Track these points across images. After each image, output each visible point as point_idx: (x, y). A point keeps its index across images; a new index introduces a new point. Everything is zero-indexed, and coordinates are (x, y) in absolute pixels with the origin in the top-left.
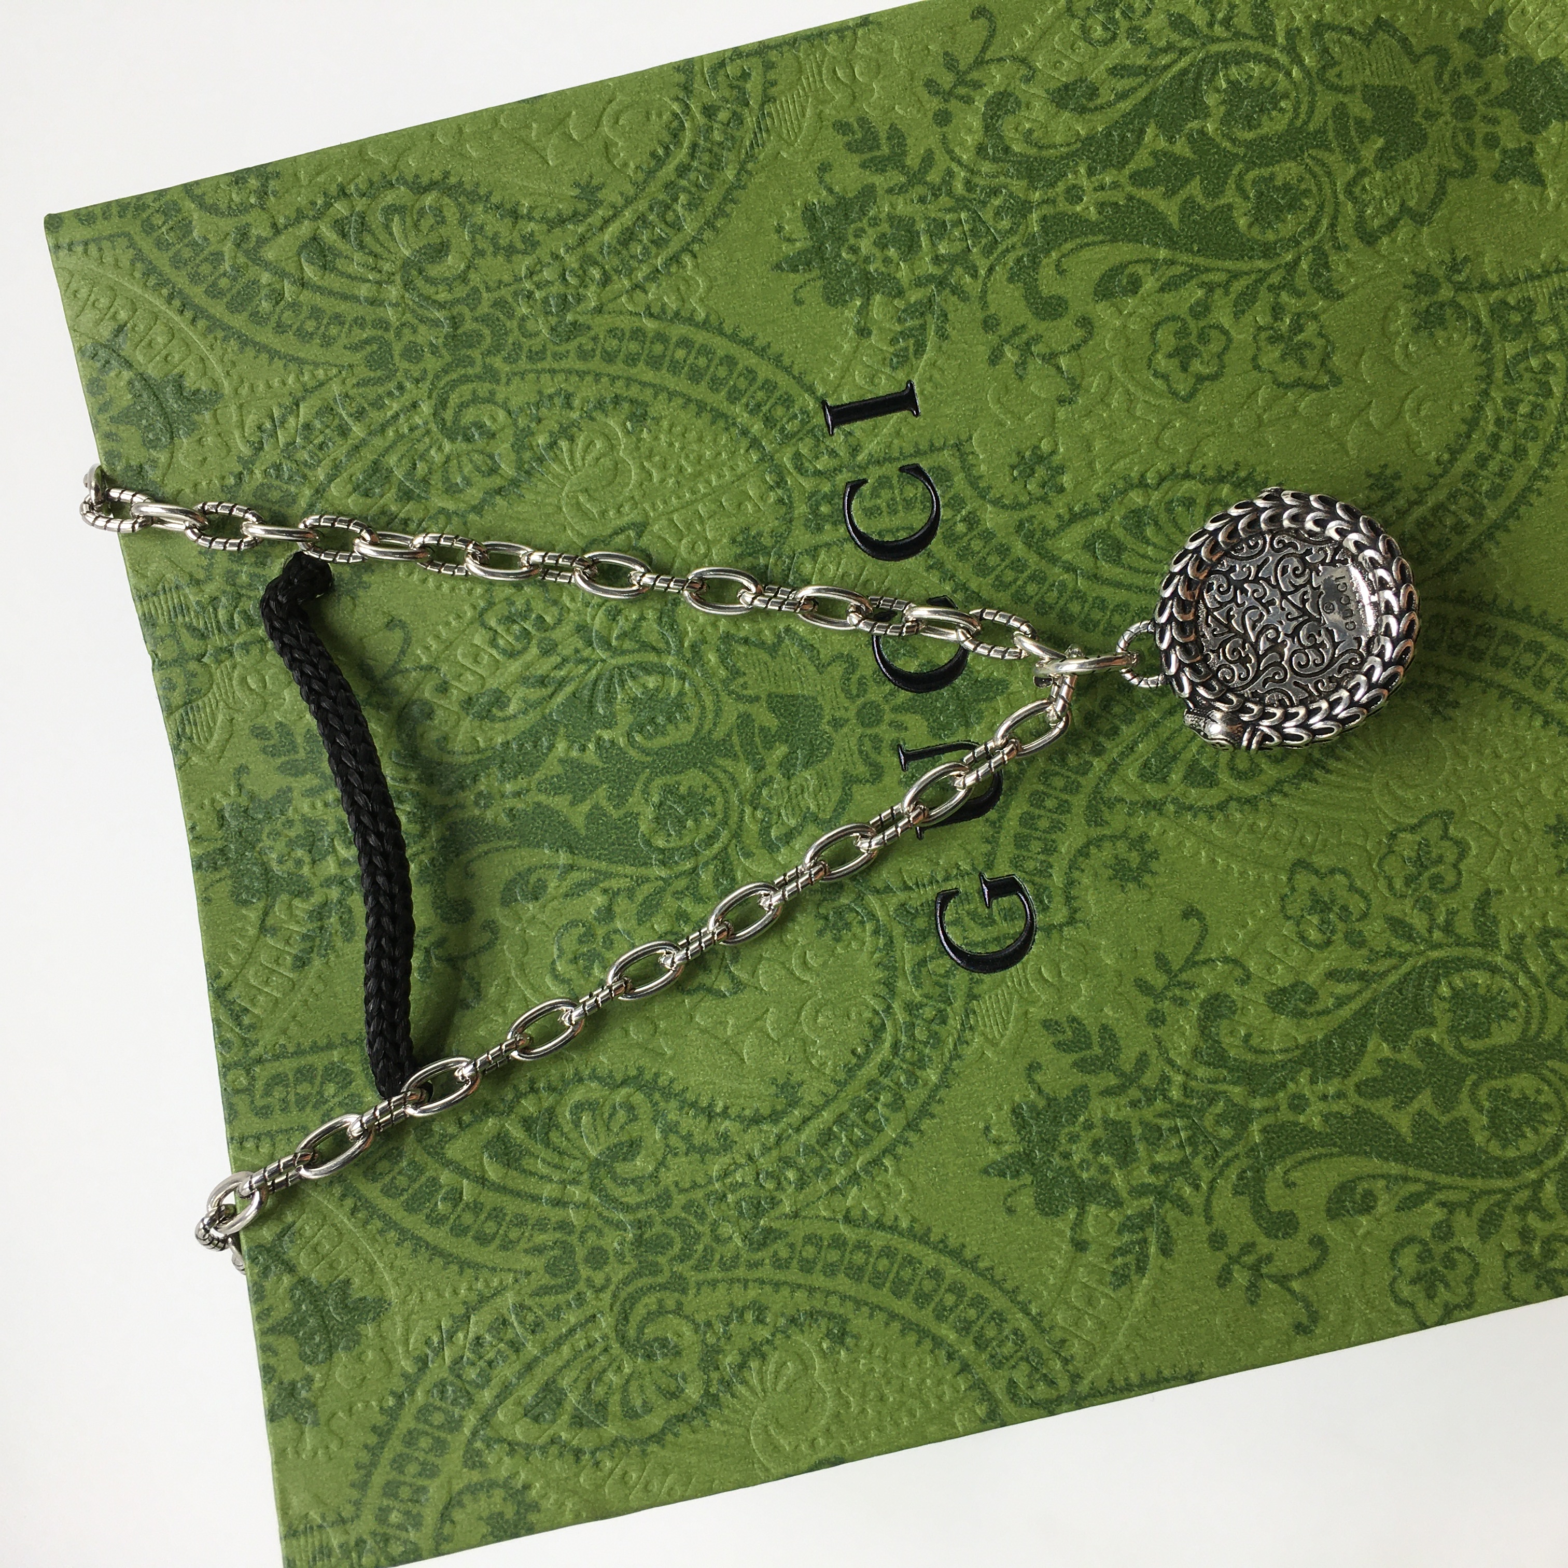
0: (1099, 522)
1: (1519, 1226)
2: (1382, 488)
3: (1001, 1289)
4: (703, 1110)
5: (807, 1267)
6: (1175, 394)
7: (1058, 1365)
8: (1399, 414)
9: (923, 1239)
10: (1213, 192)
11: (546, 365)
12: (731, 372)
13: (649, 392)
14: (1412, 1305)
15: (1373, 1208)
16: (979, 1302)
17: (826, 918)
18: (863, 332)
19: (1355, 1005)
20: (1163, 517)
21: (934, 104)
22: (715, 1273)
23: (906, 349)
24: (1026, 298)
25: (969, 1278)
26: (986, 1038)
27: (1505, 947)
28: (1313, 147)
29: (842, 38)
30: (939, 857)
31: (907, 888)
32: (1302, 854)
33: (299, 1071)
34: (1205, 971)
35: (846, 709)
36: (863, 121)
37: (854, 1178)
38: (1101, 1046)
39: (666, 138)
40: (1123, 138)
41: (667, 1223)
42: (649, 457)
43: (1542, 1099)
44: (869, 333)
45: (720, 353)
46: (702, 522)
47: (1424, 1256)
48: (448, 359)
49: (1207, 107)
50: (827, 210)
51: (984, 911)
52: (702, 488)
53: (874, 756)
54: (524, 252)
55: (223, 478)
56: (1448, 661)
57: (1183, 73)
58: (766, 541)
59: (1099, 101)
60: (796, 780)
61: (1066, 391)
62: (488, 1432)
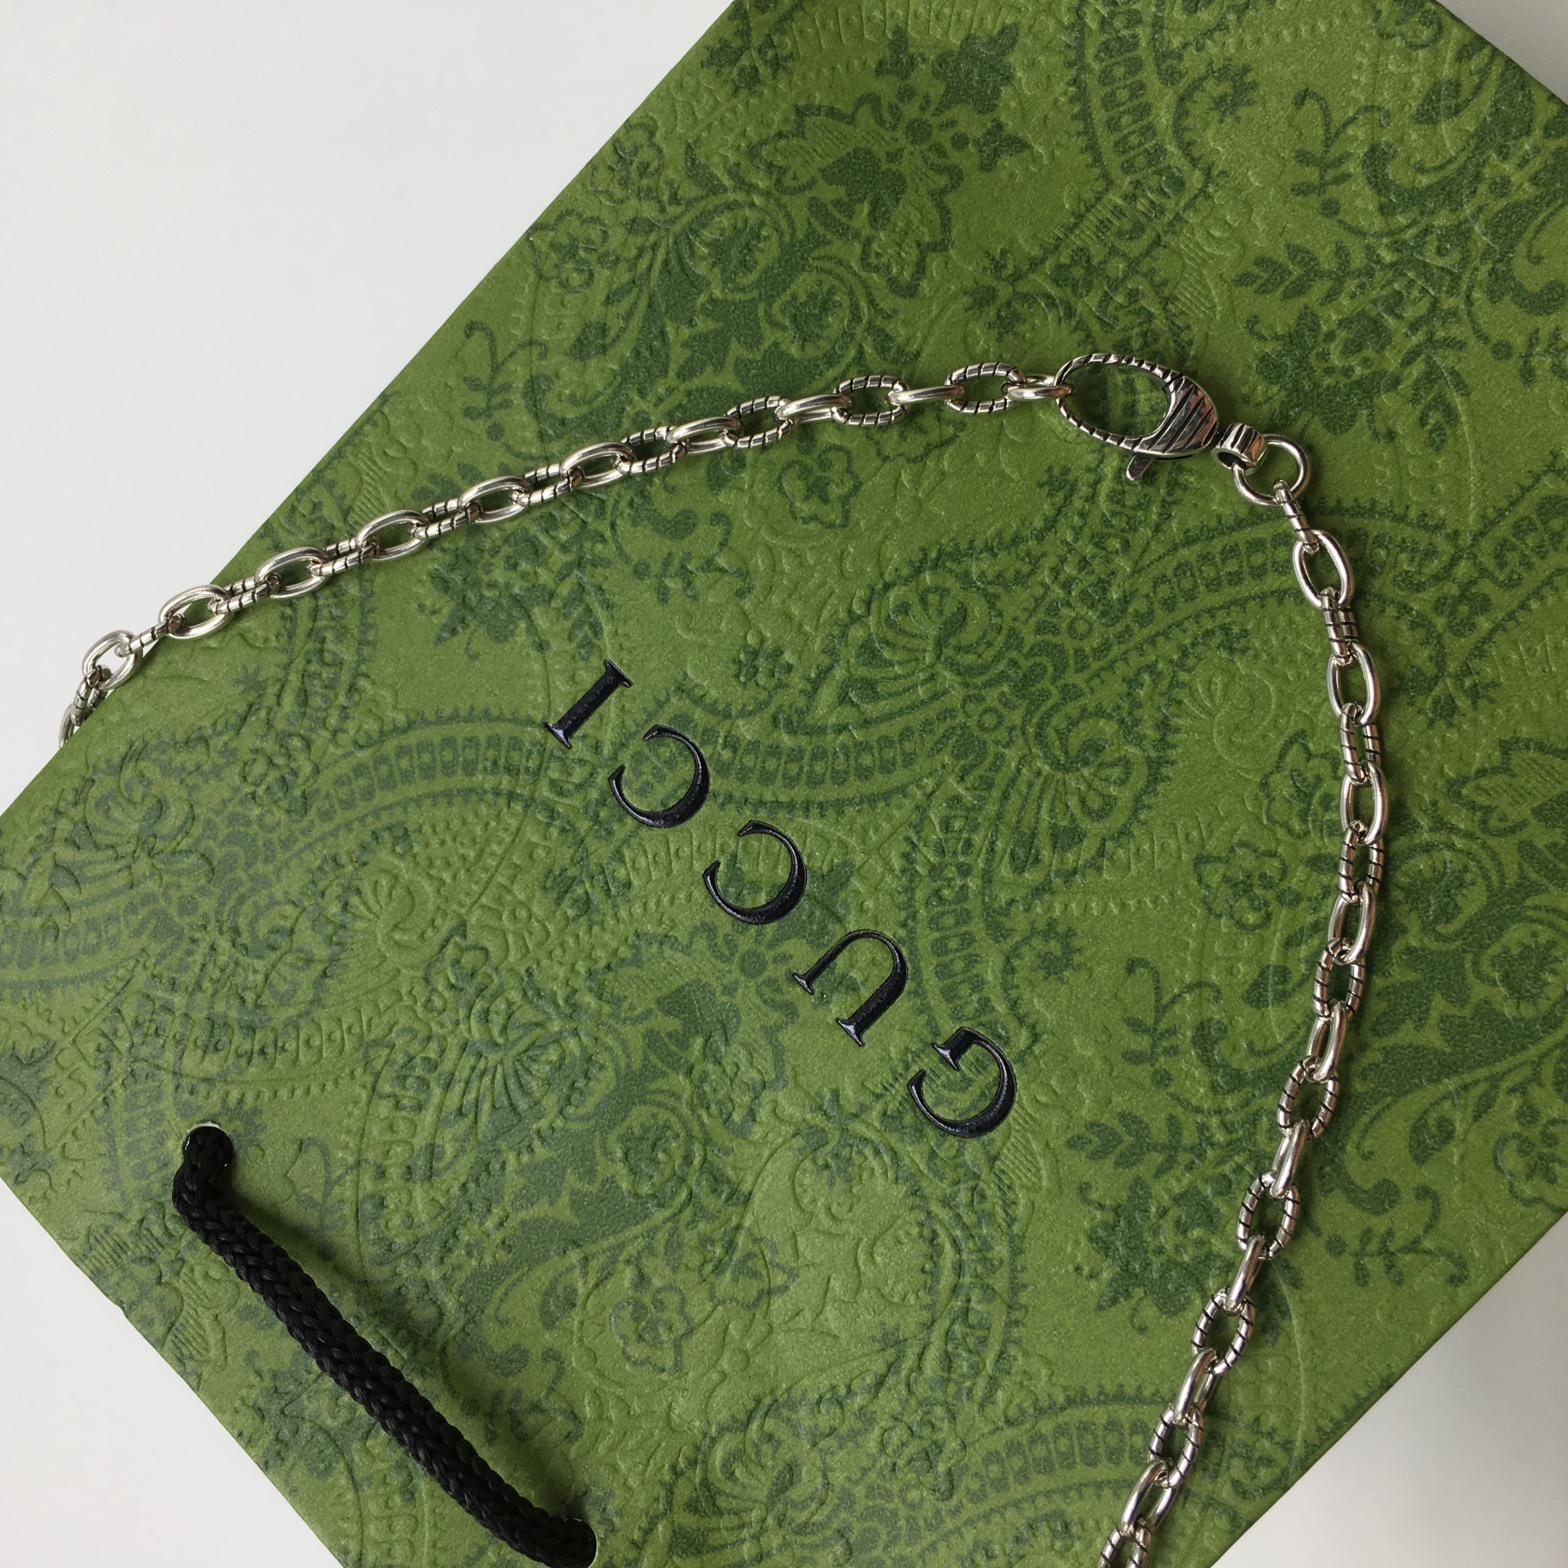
0: (839, 673)
2: (1060, 488)
5: (1000, 1485)
6: (832, 526)
7: (1266, 1443)
8: (1034, 418)
9: (1084, 1400)
10: (754, 341)
11: (301, 845)
12: (455, 750)
13: (398, 811)
14: (1541, 1200)
15: (1453, 1131)
17: (828, 1167)
18: (542, 647)
20: (890, 635)
21: (481, 426)
22: (929, 1537)
23: (586, 636)
24: (656, 530)
26: (1027, 1188)
27: (1425, 822)
28: (812, 250)
29: (375, 425)
30: (887, 1053)
31: (878, 1097)
32: (1196, 851)
34: (1177, 1009)
35: (730, 972)
36: (434, 478)
37: (993, 1382)
38: (1129, 1133)
40: (651, 349)
41: (862, 1518)
42: (431, 865)
43: (1542, 940)
44: (548, 644)
45: (437, 740)
46: (509, 891)
47: (1525, 1148)
48: (217, 891)
49: (704, 278)
50: (452, 568)
51: (955, 1076)
52: (492, 862)
53: (778, 998)
54: (228, 764)
55: (92, 1112)
56: (1215, 600)
57: (666, 263)
58: (572, 872)
59: (613, 333)
60: (727, 1060)
61: (739, 584)
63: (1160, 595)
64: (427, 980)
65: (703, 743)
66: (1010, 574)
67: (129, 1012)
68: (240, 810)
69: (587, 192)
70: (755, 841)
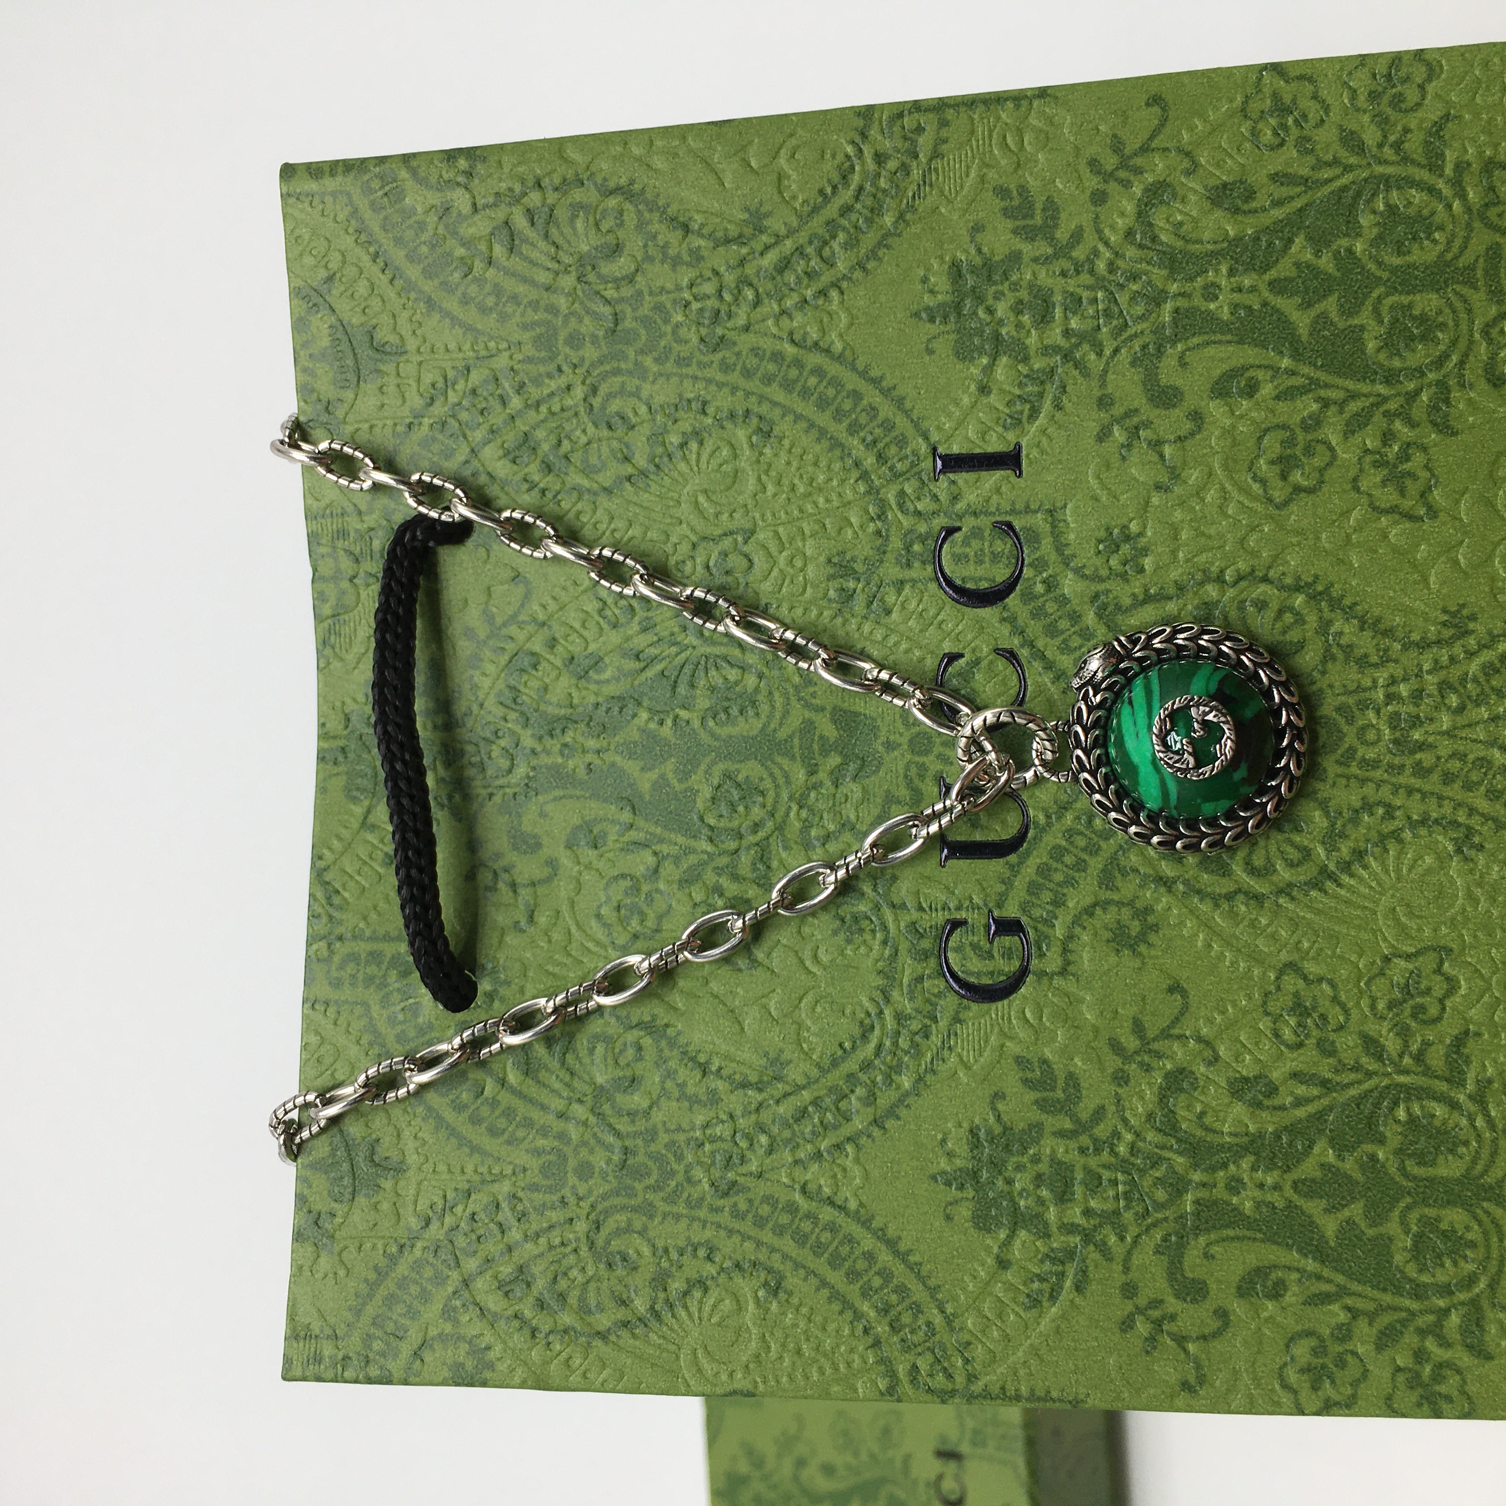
0: (1171, 607)
1: (1415, 1346)
2: (1456, 626)
3: (924, 1284)
4: (700, 1064)
5: (760, 1221)
6: (1270, 500)
7: (960, 1363)
8: (1490, 558)
9: (866, 1224)
10: (1347, 312)
11: (690, 371)
12: (856, 405)
13: (778, 411)
14: (1295, 1392)
15: (1282, 1296)
16: (902, 1290)
17: (843, 921)
18: (984, 390)
19: (1311, 1109)
20: (1233, 613)
21: (1092, 182)
22: (681, 1208)
23: (1022, 412)
24: (1144, 384)
25: (898, 1268)
26: (961, 1059)
27: (1470, 1087)
28: (1458, 283)
29: (1018, 107)
30: (955, 889)
31: (921, 909)
32: (1295, 957)
33: (371, 953)
34: (1176, 1046)
35: (899, 736)
36: (1023, 190)
37: (818, 1155)
38: (1064, 1091)
39: (836, 177)
40: (1270, 244)
41: (650, 1156)
42: (767, 472)
43: (1469, 1236)
44: (990, 392)
45: (849, 387)
46: (804, 540)
47: (1319, 1350)
48: (605, 350)
49: (1361, 227)
50: (973, 270)
51: (986, 946)
52: (810, 508)
53: (917, 783)
54: (689, 265)
55: (395, 425)
56: (1483, 805)
57: (1344, 189)
58: (859, 567)
59: (1254, 205)
60: (843, 790)
61: (1164, 479)
62: (466, 1294)
63: (1449, 766)
64: (694, 546)
65: (1030, 565)
66: (1359, 652)
67: (475, 377)
68: (669, 306)
69: (1339, 77)
70: (1001, 664)
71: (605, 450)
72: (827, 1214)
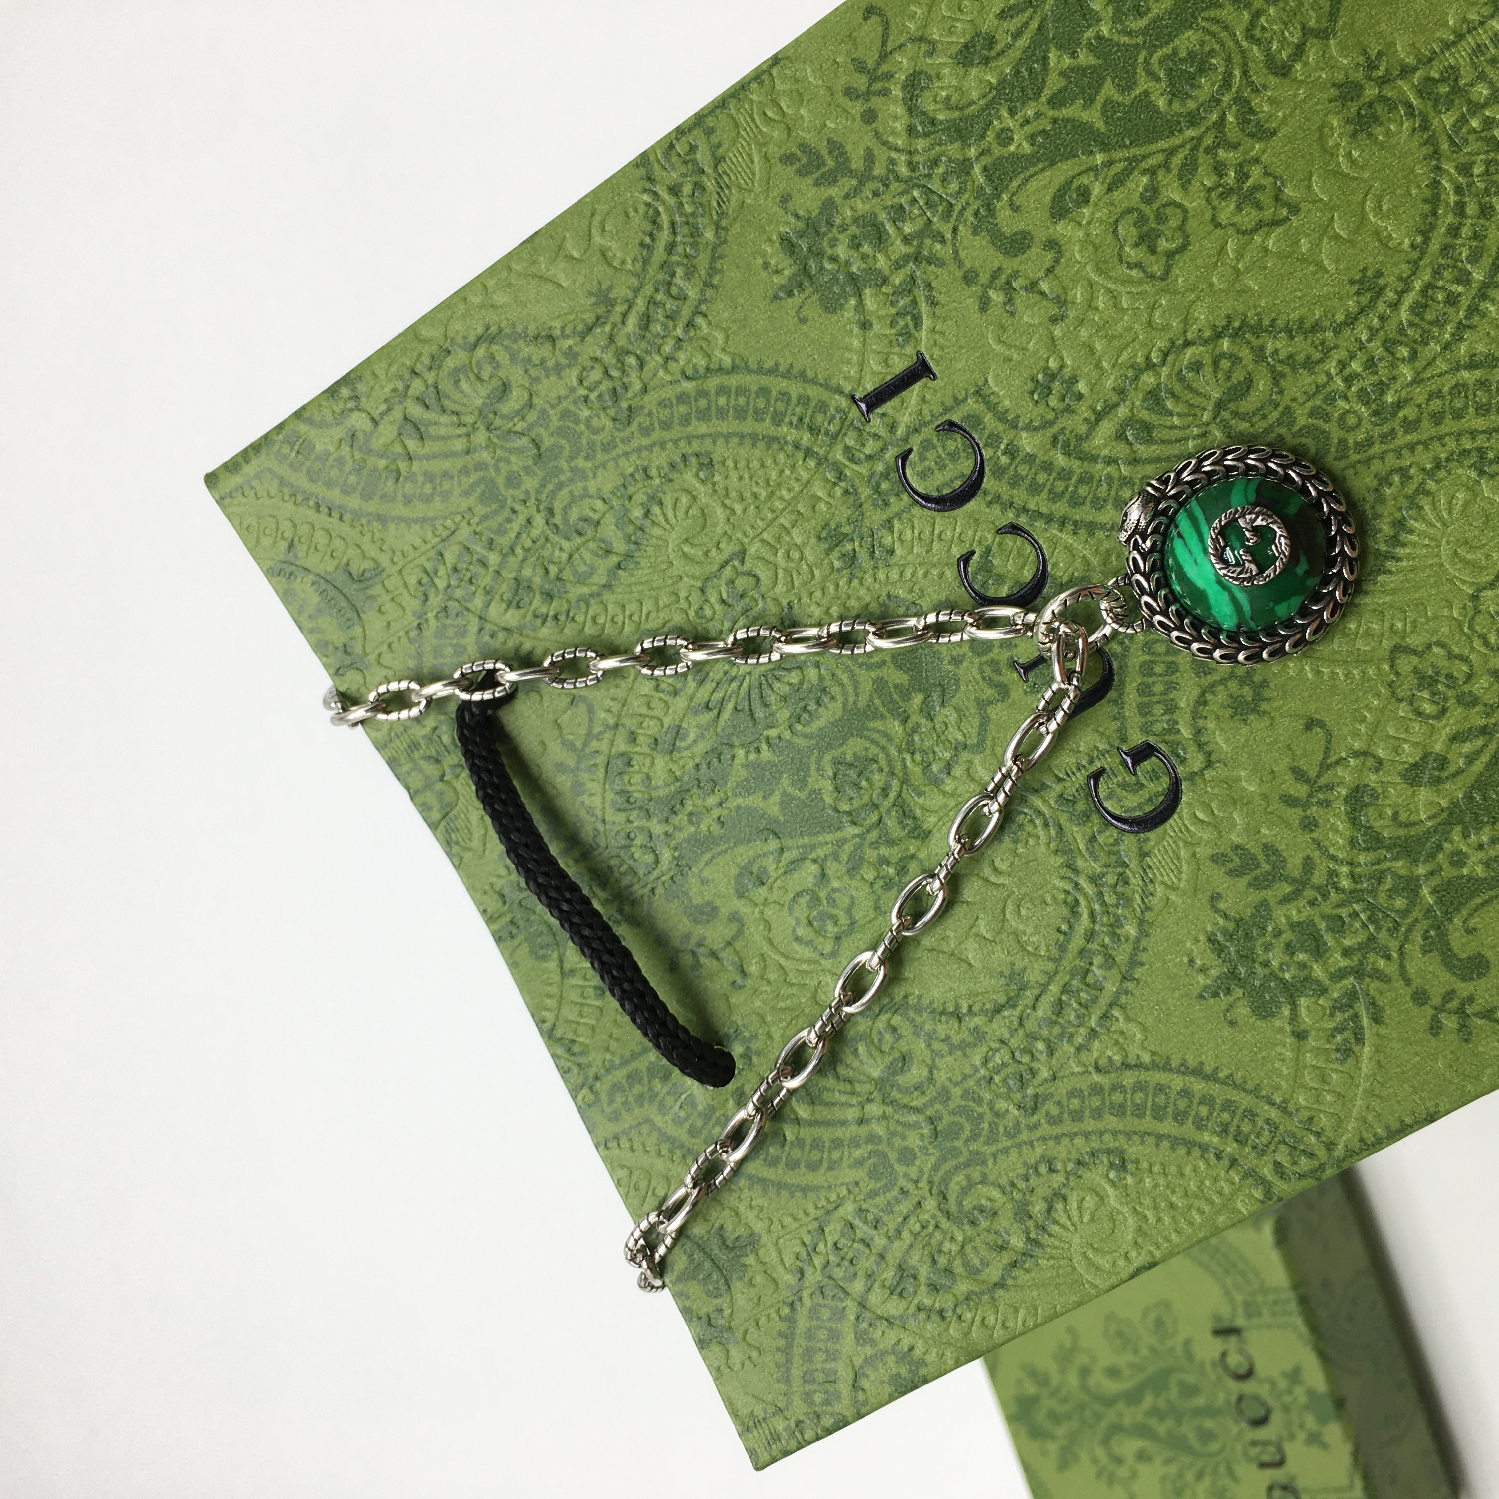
0: (1123, 412)
2: (1369, 289)
3: (1244, 1090)
4: (952, 1014)
5: (1077, 1116)
6: (1152, 276)
7: (1313, 1139)
8: (1363, 217)
9: (1166, 1067)
10: (1127, 86)
11: (619, 451)
12: (768, 400)
13: (708, 441)
16: (1228, 1106)
18: (865, 325)
19: (1485, 758)
20: (1177, 387)
21: (857, 108)
22: (1004, 1142)
23: (907, 326)
24: (993, 243)
25: (1215, 1089)
26: (1166, 885)
28: (1203, 10)
29: (761, 84)
30: (1078, 746)
31: (1060, 780)
32: (1396, 640)
33: (629, 1076)
34: (1340, 771)
36: (803, 146)
37: (1093, 1033)
38: (1268, 863)
39: (648, 227)
40: (1030, 70)
41: (954, 1113)
42: (727, 495)
44: (871, 325)
45: (754, 388)
46: (789, 534)
48: (541, 474)
49: (1096, 13)
50: (801, 234)
51: (1130, 779)
52: (779, 505)
53: (996, 678)
54: (569, 366)
55: (407, 633)
56: (1479, 423)
58: (846, 529)
59: (999, 47)
60: (939, 719)
61: (1055, 311)
62: (868, 1314)
63: (1431, 408)
64: (703, 591)
65: (986, 445)
66: (1301, 358)
67: (450, 557)
68: (572, 408)
70: (1010, 541)
71: (587, 555)
72: (1129, 1078)
